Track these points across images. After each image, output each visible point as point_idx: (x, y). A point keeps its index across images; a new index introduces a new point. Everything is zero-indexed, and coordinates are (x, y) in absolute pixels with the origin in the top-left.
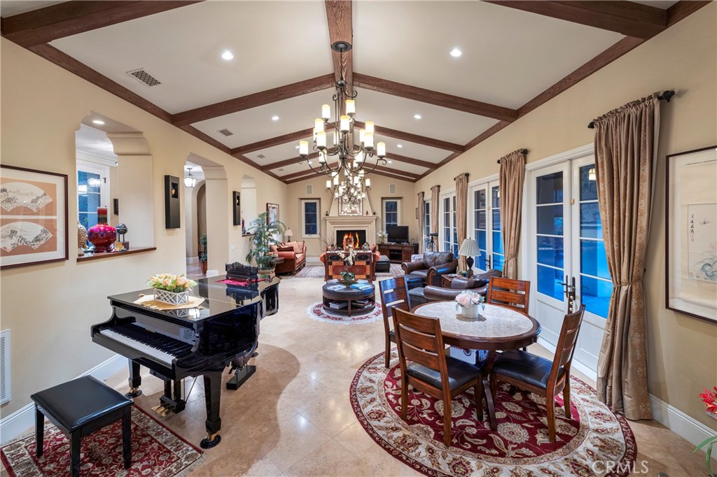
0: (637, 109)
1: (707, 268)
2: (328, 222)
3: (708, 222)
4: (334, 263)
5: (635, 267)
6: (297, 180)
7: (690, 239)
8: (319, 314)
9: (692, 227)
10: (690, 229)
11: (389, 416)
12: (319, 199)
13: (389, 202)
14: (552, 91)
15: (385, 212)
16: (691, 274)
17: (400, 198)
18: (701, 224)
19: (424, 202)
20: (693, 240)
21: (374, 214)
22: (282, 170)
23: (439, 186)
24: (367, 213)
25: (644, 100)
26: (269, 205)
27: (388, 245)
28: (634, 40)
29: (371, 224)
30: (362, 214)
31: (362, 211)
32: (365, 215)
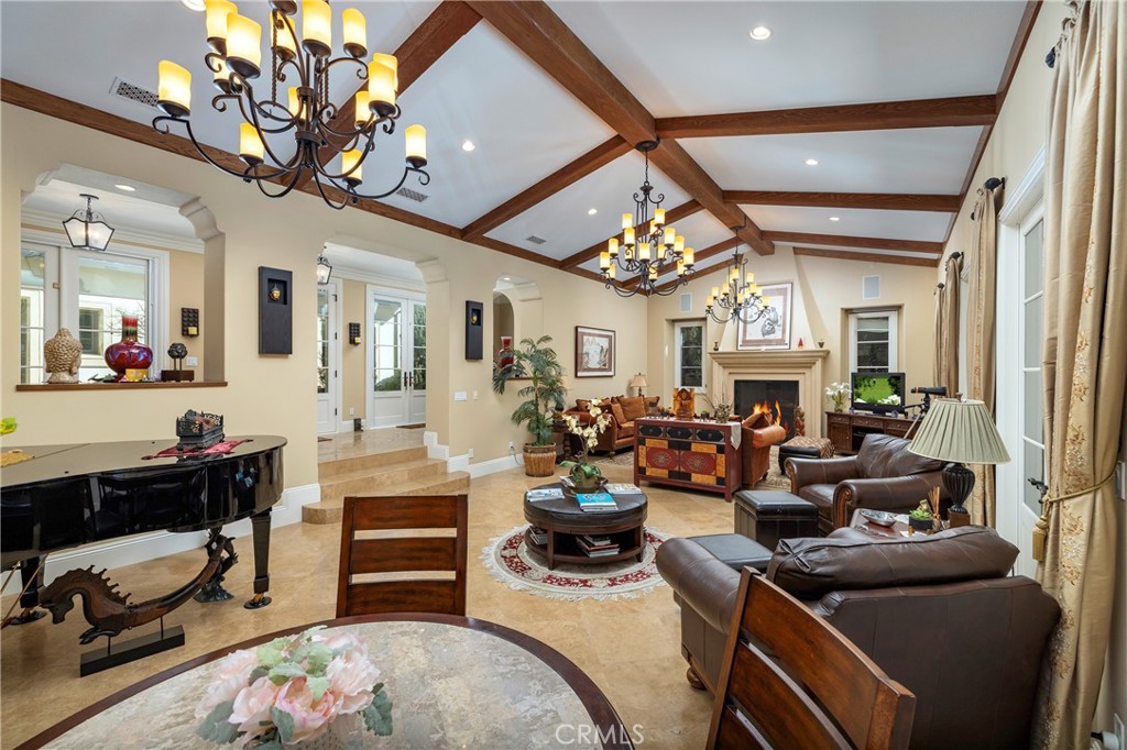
2: (716, 364)
4: (650, 442)
8: (520, 569)
15: (854, 343)
17: (898, 309)
21: (821, 345)
24: (801, 344)
26: (580, 330)
27: (850, 417)
29: (810, 367)
30: (787, 347)
31: (787, 342)
32: (795, 347)
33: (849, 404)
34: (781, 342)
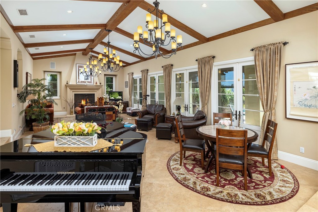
0: (274, 46)
1: (300, 103)
2: (68, 88)
3: (301, 88)
5: (273, 104)
6: (42, 58)
7: (294, 93)
9: (295, 89)
10: (294, 90)
11: (211, 187)
12: (60, 73)
13: (108, 78)
14: (229, 33)
15: (106, 83)
16: (294, 105)
17: (115, 75)
18: (298, 88)
19: (133, 78)
20: (295, 94)
21: (100, 84)
22: (38, 49)
23: (148, 70)
24: (96, 83)
25: (277, 44)
26: (28, 74)
28: (272, 20)
29: (98, 90)
30: (93, 84)
31: (92, 82)
32: (95, 84)
33: (108, 99)
34: (91, 82)
